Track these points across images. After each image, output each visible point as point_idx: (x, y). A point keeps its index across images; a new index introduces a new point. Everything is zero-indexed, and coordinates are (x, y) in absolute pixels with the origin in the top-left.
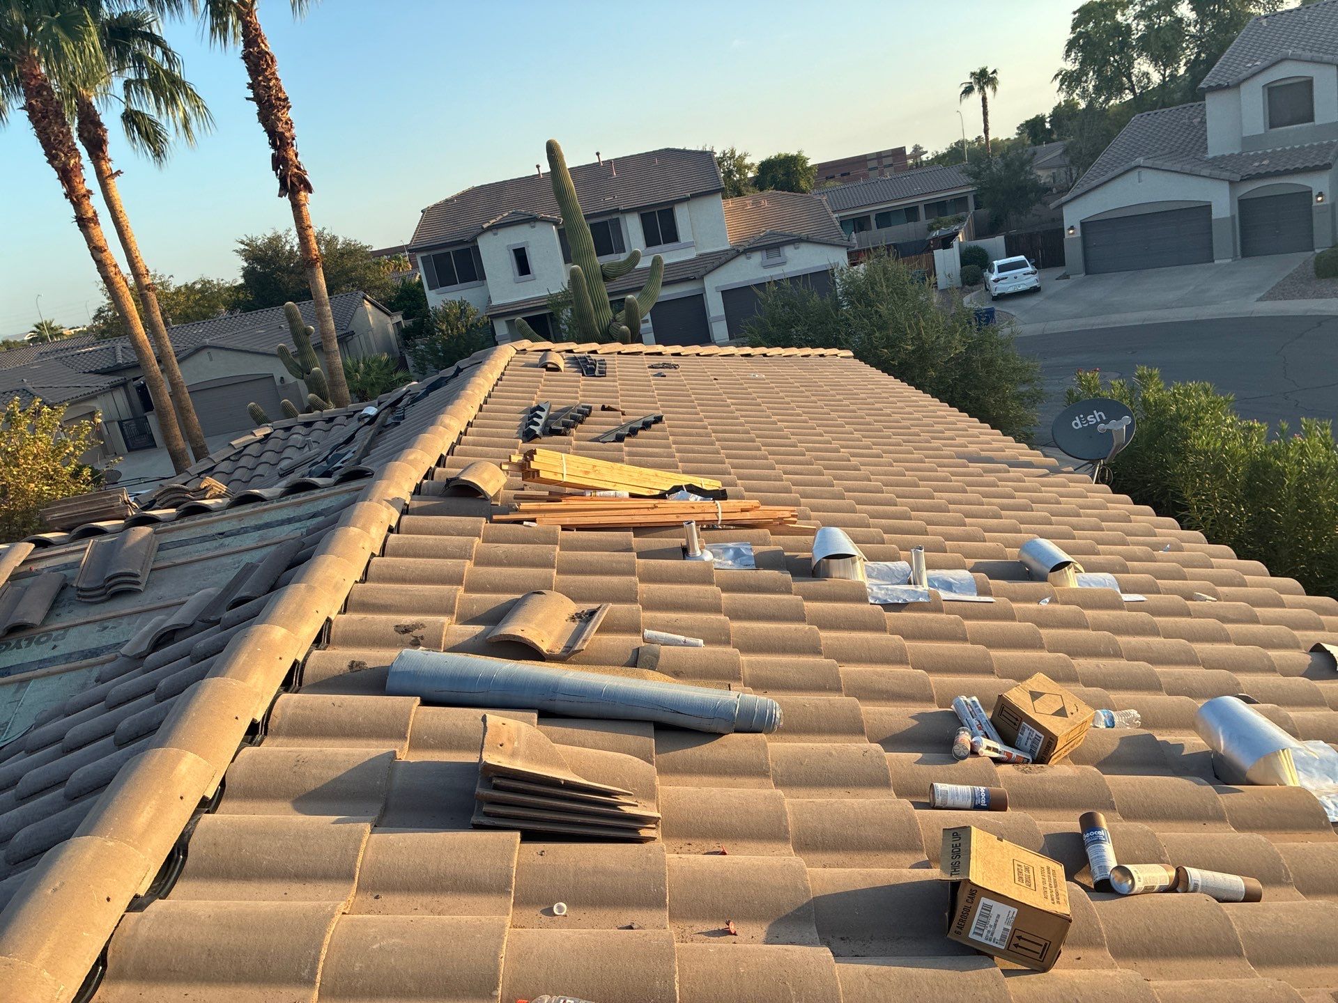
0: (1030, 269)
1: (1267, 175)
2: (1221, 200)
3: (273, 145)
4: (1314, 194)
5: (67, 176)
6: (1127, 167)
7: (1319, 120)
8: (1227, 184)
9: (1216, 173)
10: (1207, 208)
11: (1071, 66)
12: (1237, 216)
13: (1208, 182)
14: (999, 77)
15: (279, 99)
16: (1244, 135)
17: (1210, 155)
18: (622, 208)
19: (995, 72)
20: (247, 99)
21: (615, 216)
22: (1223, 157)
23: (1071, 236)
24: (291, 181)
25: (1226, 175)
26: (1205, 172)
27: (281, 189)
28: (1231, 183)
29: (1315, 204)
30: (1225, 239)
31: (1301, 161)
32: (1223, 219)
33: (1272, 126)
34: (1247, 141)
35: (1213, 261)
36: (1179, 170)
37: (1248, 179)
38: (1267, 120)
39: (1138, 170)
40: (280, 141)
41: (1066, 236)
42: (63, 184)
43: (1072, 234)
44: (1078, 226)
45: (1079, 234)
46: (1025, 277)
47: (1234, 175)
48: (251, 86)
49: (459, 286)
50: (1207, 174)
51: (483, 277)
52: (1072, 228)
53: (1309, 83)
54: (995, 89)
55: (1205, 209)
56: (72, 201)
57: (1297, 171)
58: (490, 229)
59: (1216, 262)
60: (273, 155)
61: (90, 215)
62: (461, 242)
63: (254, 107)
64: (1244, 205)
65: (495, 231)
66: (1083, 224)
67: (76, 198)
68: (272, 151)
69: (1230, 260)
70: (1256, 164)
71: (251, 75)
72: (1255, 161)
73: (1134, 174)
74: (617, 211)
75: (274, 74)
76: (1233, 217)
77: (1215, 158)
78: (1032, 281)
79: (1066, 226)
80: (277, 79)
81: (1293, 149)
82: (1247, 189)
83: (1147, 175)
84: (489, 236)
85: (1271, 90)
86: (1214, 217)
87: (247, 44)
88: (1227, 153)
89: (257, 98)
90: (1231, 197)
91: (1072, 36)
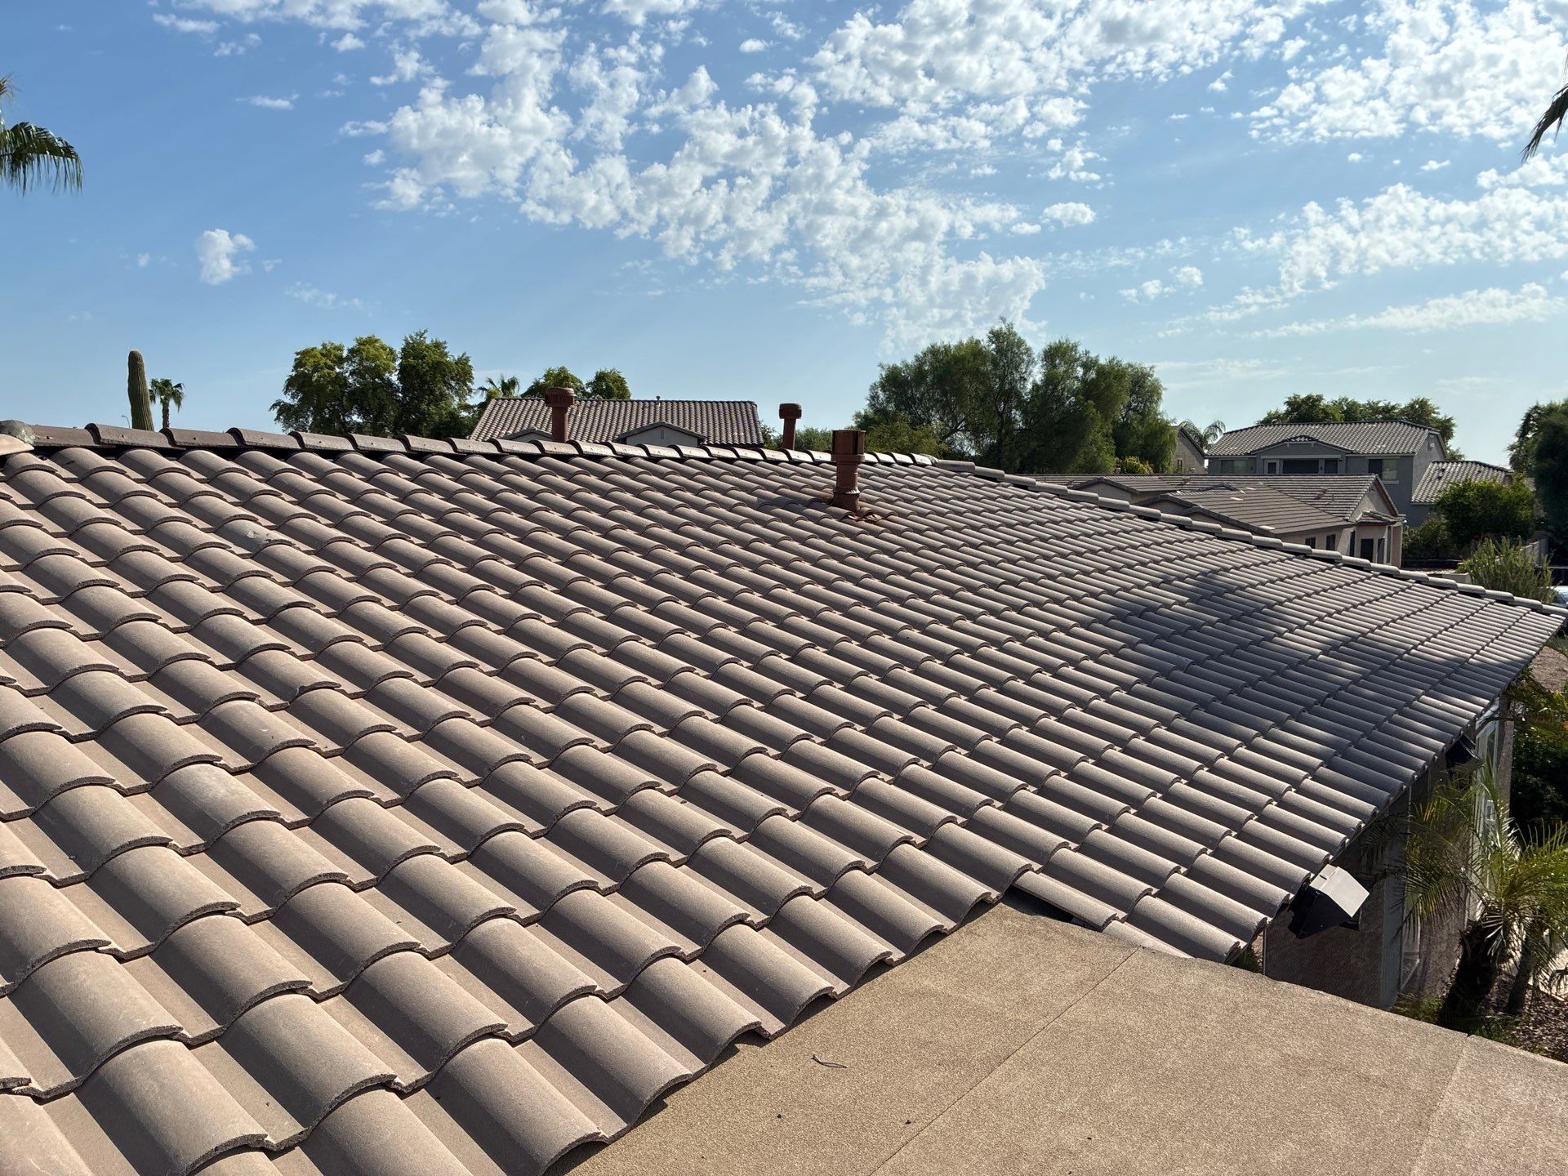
14: (184, 391)
19: (179, 385)
54: (178, 403)
91: (294, 373)
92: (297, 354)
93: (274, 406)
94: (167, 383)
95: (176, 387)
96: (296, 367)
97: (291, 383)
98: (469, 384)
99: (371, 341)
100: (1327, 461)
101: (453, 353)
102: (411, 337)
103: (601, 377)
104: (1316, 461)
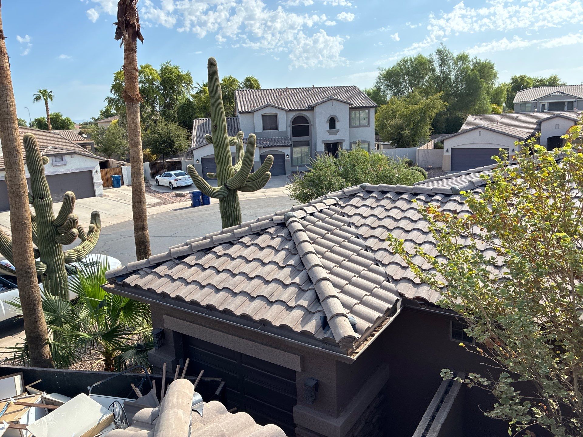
4: (286, 155)
7: (280, 129)
12: (260, 160)
16: (256, 131)
19: (51, 92)
29: (286, 158)
31: (281, 143)
38: (263, 127)
41: (195, 163)
44: (200, 159)
45: (200, 163)
53: (276, 116)
57: (278, 146)
64: (262, 157)
70: (265, 142)
79: (195, 160)
81: (276, 139)
82: (263, 151)
85: (264, 117)
90: (259, 153)
92: (115, 74)
93: (107, 99)
94: (45, 91)
95: (49, 93)
96: (115, 80)
97: (113, 87)
98: (191, 85)
99: (147, 66)
100: (569, 102)
101: (183, 72)
102: (164, 64)
103: (248, 80)
104: (564, 103)
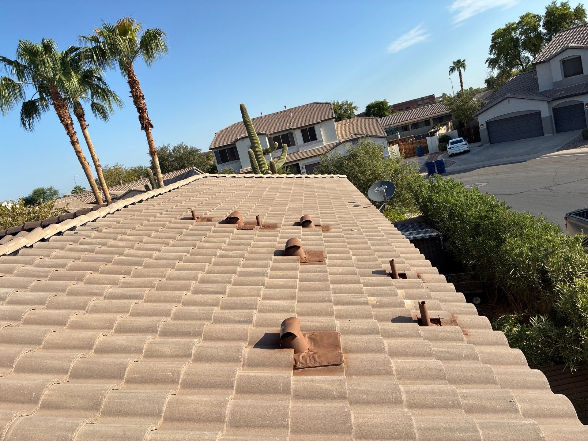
0: (464, 143)
1: (563, 98)
2: (545, 110)
3: (139, 112)
4: (584, 105)
5: (68, 127)
6: (503, 98)
7: (585, 73)
8: (546, 102)
9: (541, 98)
10: (539, 113)
11: (492, 56)
12: (553, 116)
13: (538, 102)
14: (466, 63)
15: (140, 96)
16: (554, 81)
17: (540, 91)
18: (293, 128)
20: (130, 97)
21: (291, 131)
22: (546, 91)
23: (482, 128)
24: (145, 124)
25: (545, 99)
26: (537, 98)
27: (142, 128)
28: (548, 102)
29: (585, 108)
30: (548, 126)
31: (578, 90)
32: (547, 117)
33: (566, 77)
34: (555, 84)
35: (544, 135)
36: (525, 98)
37: (555, 100)
38: (563, 75)
39: (508, 99)
40: (141, 111)
41: (480, 128)
42: (66, 130)
43: (483, 128)
44: (485, 124)
45: (485, 127)
46: (463, 146)
47: (549, 99)
48: (131, 92)
49: (230, 162)
50: (538, 99)
51: (239, 159)
52: (482, 125)
53: (580, 58)
54: (464, 68)
55: (538, 114)
56: (69, 136)
57: (576, 95)
58: (240, 139)
59: (545, 135)
60: (139, 116)
61: (76, 140)
62: (229, 145)
63: (132, 99)
64: (555, 111)
65: (242, 140)
66: (487, 123)
67: (71, 135)
68: (139, 114)
69: (551, 134)
70: (559, 93)
71: (131, 88)
72: (559, 92)
73: (507, 101)
74: (291, 129)
75: (138, 87)
76: (551, 116)
77: (542, 92)
78: (465, 148)
79: (480, 125)
80: (140, 89)
81: (575, 86)
82: (556, 104)
83: (512, 101)
84: (240, 141)
85: (564, 62)
86: (542, 117)
87: (129, 78)
88: (547, 89)
89: (133, 96)
90: (549, 107)
91: (492, 44)
94: (459, 61)
95: (463, 61)
96: (493, 41)
99: (527, 15)
101: (573, 6)
102: (550, 5)
